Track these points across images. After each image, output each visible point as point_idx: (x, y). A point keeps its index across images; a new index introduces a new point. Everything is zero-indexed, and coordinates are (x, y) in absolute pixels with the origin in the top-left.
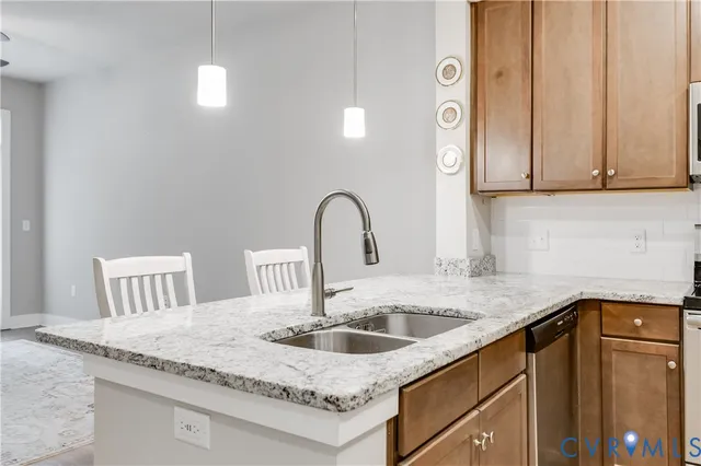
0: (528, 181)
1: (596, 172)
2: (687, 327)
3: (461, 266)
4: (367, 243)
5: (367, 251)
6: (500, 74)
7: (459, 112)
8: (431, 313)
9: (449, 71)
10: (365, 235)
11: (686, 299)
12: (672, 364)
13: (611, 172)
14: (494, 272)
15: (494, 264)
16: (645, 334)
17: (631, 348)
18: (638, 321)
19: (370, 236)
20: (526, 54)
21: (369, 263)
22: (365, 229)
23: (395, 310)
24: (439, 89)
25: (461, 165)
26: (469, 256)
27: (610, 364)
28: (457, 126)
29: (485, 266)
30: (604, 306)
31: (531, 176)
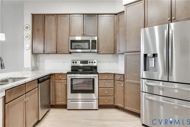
0: (43, 52)
1: (55, 51)
2: (67, 77)
3: (29, 69)
4: (1, 64)
5: (2, 66)
6: (38, 30)
7: (29, 37)
8: (19, 78)
9: (27, 28)
10: (1, 63)
11: (67, 72)
12: (65, 83)
13: (58, 51)
14: (37, 70)
15: (37, 68)
16: (62, 79)
17: (60, 81)
18: (61, 77)
19: (2, 63)
20: (43, 26)
21: (2, 68)
22: (1, 61)
23: (10, 78)
24: (24, 31)
25: (30, 48)
26: (31, 67)
27: (56, 85)
28: (29, 39)
29: (35, 69)
30: (55, 74)
31: (44, 51)
